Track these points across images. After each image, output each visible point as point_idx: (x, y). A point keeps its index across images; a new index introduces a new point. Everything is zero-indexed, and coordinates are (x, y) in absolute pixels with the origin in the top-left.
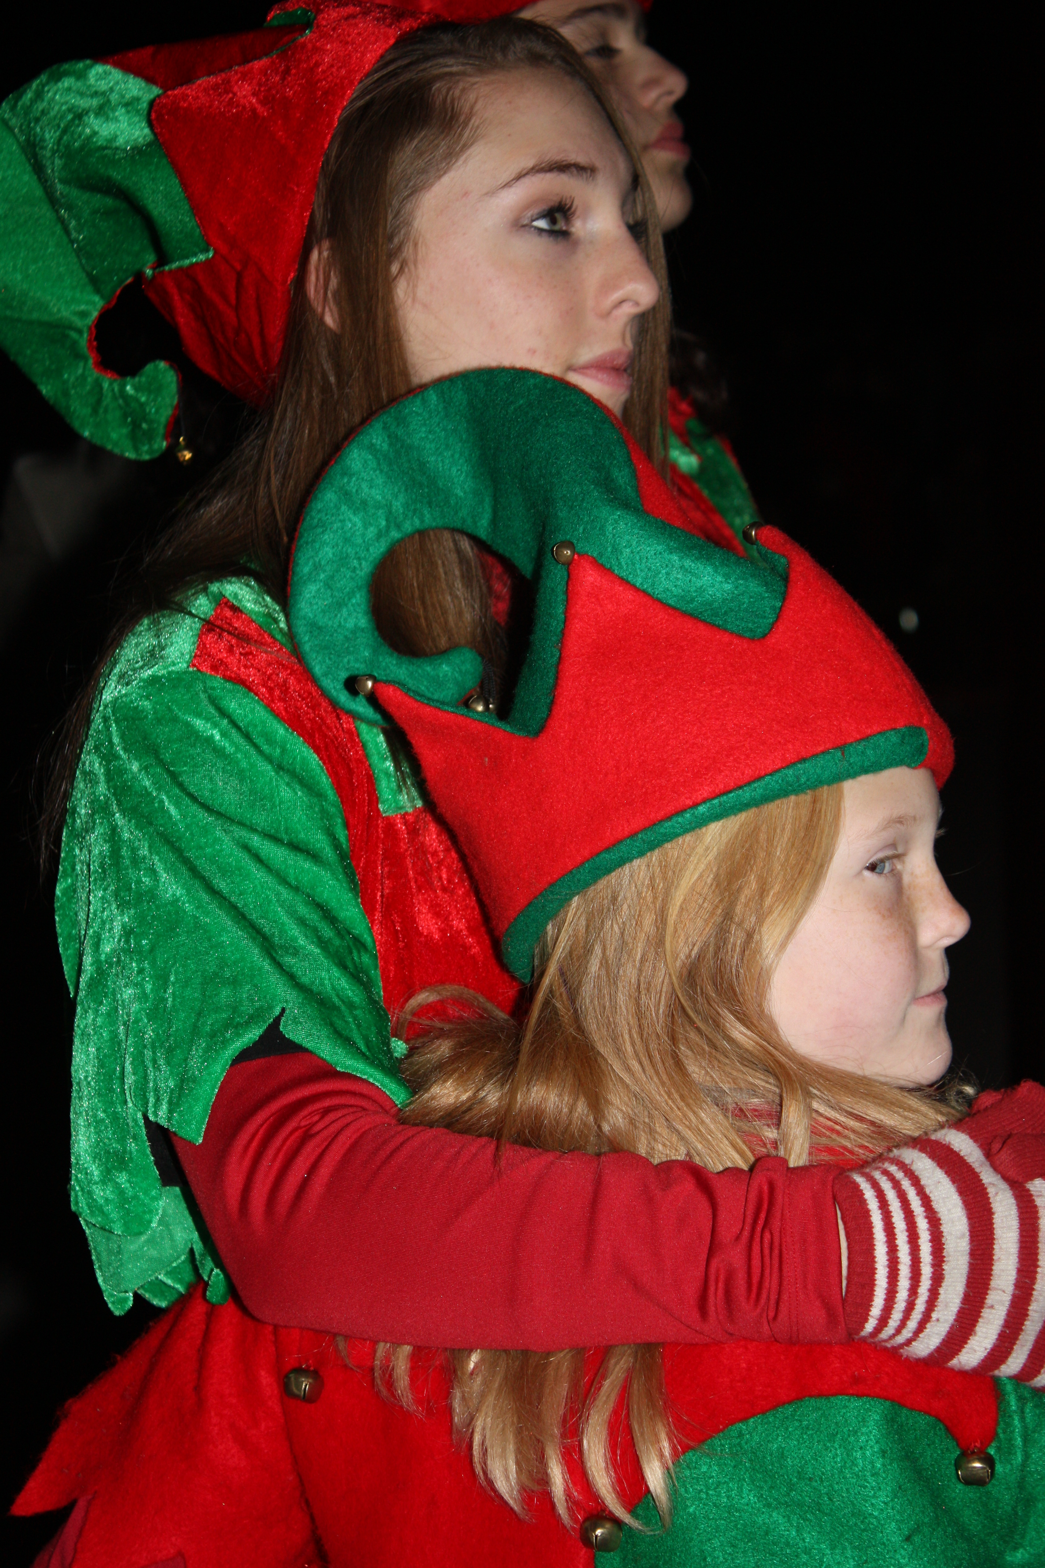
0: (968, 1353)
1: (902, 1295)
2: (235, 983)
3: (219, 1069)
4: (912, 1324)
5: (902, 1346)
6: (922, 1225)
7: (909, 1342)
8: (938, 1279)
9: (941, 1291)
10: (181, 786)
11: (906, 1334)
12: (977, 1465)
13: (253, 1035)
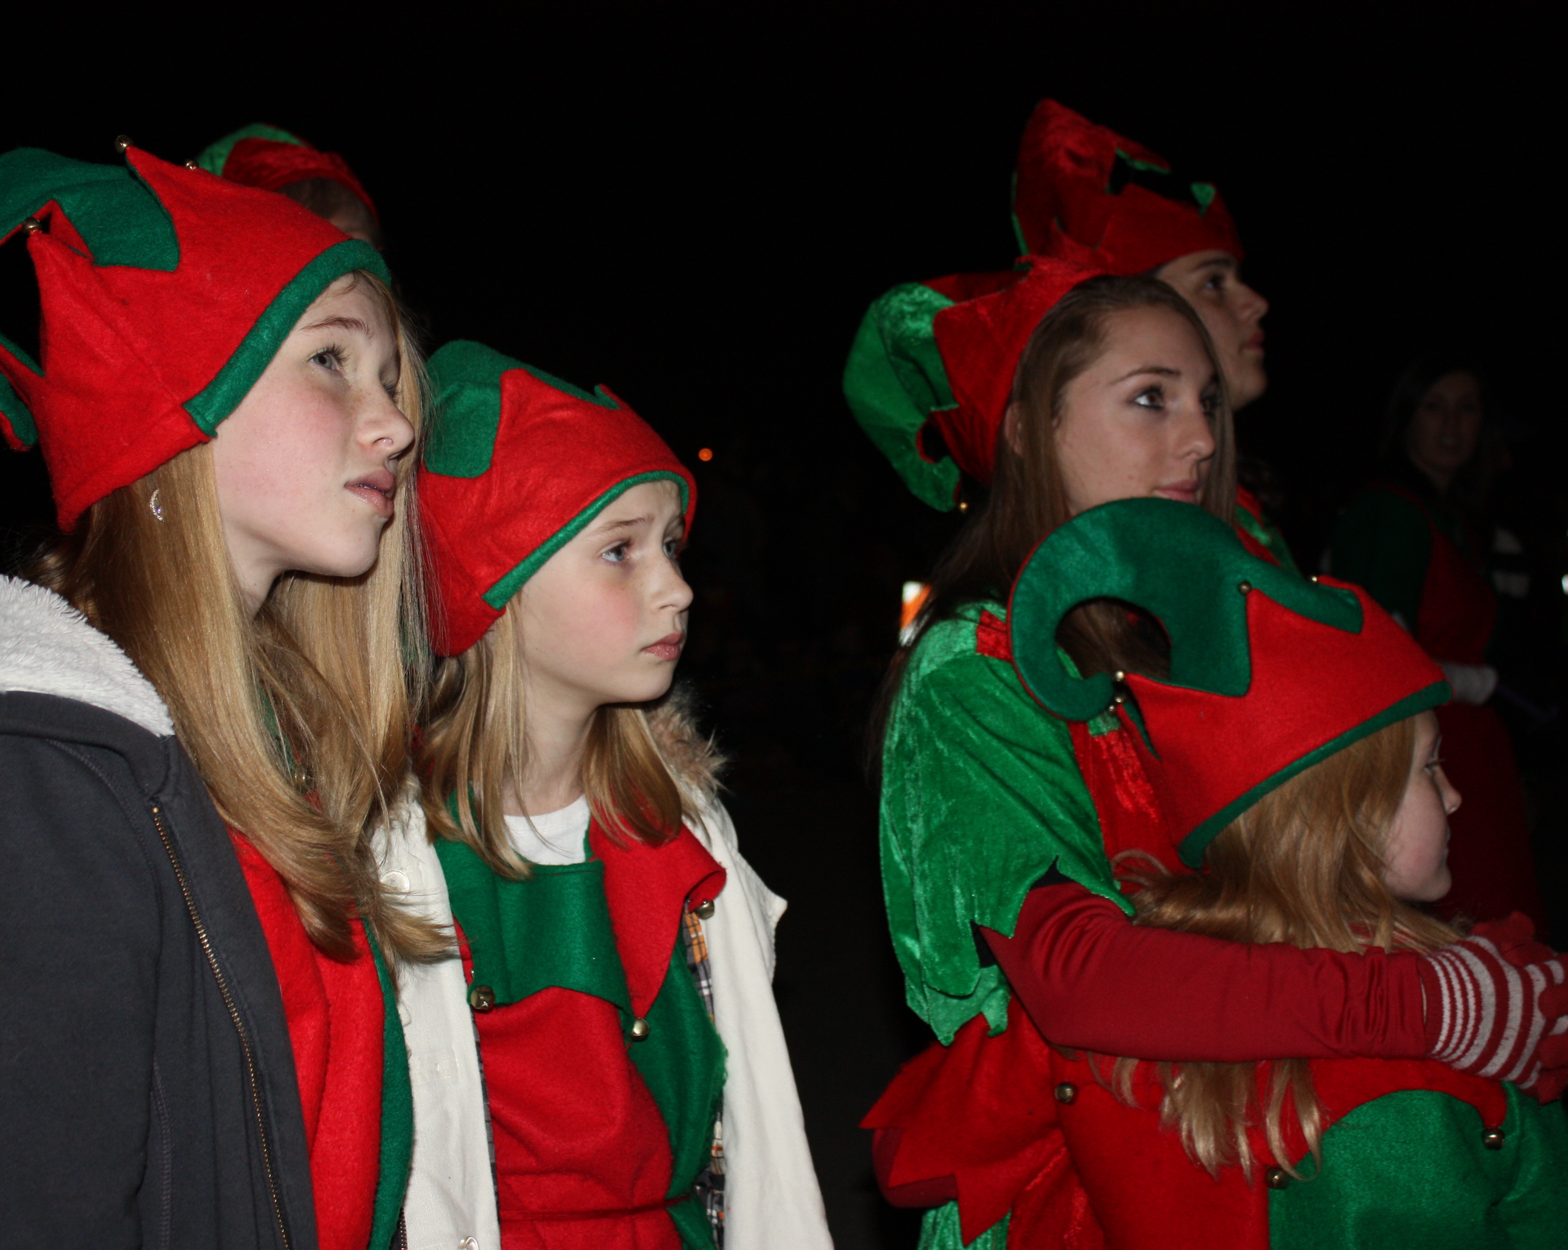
0: (1491, 1066)
1: (1458, 1028)
2: (1025, 841)
3: (1022, 891)
4: (1463, 1047)
5: (1454, 1061)
6: (1469, 986)
7: (1459, 1058)
8: (1479, 1019)
9: (1481, 1027)
10: (979, 723)
11: (1459, 1053)
12: (1493, 1136)
13: (1041, 872)
